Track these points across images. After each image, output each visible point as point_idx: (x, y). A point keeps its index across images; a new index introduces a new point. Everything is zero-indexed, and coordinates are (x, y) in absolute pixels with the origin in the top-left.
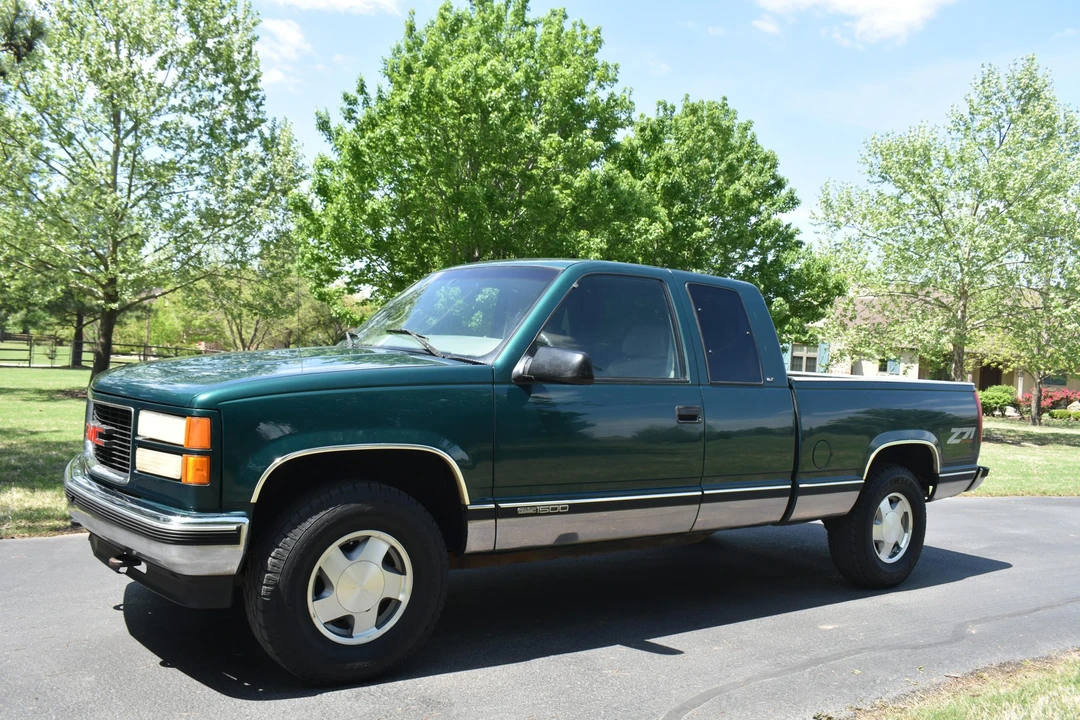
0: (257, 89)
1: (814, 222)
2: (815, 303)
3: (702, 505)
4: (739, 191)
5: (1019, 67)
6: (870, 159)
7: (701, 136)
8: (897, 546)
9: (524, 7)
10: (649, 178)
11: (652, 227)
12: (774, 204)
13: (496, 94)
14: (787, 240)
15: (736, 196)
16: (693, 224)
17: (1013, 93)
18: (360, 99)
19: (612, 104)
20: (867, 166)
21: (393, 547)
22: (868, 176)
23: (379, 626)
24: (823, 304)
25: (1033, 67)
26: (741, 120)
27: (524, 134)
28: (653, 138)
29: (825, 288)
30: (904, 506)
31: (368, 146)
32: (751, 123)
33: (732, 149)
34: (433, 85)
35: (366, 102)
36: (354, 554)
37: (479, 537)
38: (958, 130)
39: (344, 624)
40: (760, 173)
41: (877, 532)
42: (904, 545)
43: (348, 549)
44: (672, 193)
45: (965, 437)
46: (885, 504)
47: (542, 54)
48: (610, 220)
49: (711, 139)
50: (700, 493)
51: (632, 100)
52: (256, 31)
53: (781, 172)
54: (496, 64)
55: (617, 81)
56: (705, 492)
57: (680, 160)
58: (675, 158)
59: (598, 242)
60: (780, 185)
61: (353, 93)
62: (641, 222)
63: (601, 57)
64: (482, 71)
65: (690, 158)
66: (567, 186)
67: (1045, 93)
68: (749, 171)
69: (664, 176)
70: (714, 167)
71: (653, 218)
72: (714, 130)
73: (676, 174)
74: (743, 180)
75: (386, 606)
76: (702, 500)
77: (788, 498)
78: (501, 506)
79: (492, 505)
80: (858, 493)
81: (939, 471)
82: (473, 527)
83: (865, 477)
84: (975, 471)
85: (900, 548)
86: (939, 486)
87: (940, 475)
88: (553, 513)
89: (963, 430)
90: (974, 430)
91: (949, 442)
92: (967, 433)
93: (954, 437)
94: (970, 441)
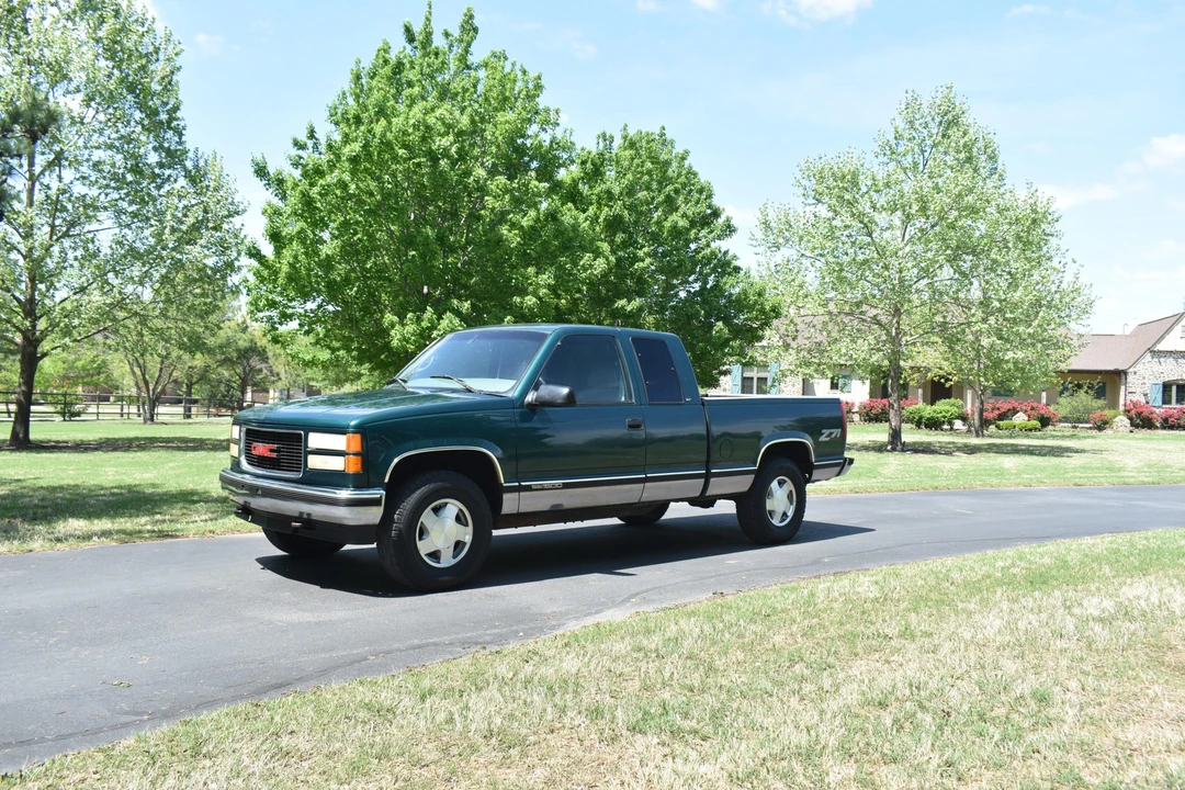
0: (177, 119)
1: (754, 243)
2: (754, 325)
3: (646, 484)
4: (677, 223)
5: (940, 95)
6: (804, 182)
7: (639, 169)
8: (785, 514)
9: (467, 52)
10: (592, 210)
11: (597, 262)
12: (712, 232)
13: (445, 142)
14: (725, 266)
15: (674, 227)
16: (635, 255)
17: (933, 119)
18: (310, 143)
19: (555, 146)
20: (801, 191)
21: (460, 510)
22: (802, 199)
23: (454, 557)
24: (762, 327)
25: (952, 95)
26: (679, 149)
27: (472, 178)
28: (595, 172)
29: (763, 311)
30: (789, 486)
31: (320, 194)
32: (687, 152)
33: (670, 181)
34: (384, 135)
35: (316, 147)
36: (439, 513)
37: (510, 504)
38: (885, 154)
39: (435, 555)
40: (697, 203)
41: (769, 505)
42: (790, 513)
43: (436, 510)
44: (614, 224)
45: (833, 436)
46: (774, 484)
47: (486, 99)
48: (556, 257)
49: (649, 173)
50: (644, 476)
51: (573, 139)
52: (179, 62)
53: (716, 201)
54: (445, 112)
55: (558, 124)
56: (648, 475)
57: (621, 193)
58: (616, 190)
59: (546, 278)
60: (716, 214)
61: (303, 137)
62: (586, 258)
63: (543, 101)
64: (431, 120)
65: (630, 191)
66: (513, 225)
67: (962, 120)
68: (687, 202)
69: (606, 209)
70: (653, 198)
71: (597, 253)
72: (652, 163)
73: (618, 207)
74: (681, 211)
75: (458, 545)
76: (645, 481)
77: (704, 480)
78: (522, 484)
79: (517, 484)
80: (753, 477)
81: (813, 460)
82: (506, 497)
83: (758, 465)
84: (842, 461)
85: (788, 516)
86: (814, 472)
87: (814, 464)
88: (553, 488)
89: (832, 431)
90: (840, 431)
91: (821, 439)
92: (834, 433)
93: (825, 436)
94: (836, 439)
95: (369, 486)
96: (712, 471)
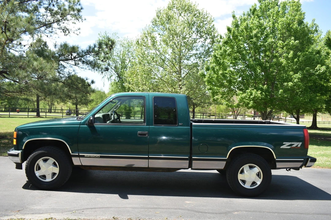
3: (149, 160)
8: (254, 183)
21: (54, 162)
23: (52, 178)
30: (258, 169)
36: (46, 162)
37: (76, 161)
39: (43, 177)
41: (241, 177)
42: (259, 183)
43: (44, 160)
45: (294, 146)
46: (245, 167)
50: (148, 156)
56: (149, 156)
75: (54, 174)
76: (149, 158)
77: (188, 161)
78: (80, 154)
79: (78, 154)
80: (225, 162)
81: (275, 158)
82: (73, 159)
83: (227, 157)
84: (303, 160)
85: (257, 184)
86: (277, 163)
87: (276, 159)
88: (95, 157)
89: (293, 143)
90: (301, 143)
91: (282, 147)
92: (295, 144)
93: (286, 146)
94: (298, 148)
95: (18, 150)
96: (193, 157)
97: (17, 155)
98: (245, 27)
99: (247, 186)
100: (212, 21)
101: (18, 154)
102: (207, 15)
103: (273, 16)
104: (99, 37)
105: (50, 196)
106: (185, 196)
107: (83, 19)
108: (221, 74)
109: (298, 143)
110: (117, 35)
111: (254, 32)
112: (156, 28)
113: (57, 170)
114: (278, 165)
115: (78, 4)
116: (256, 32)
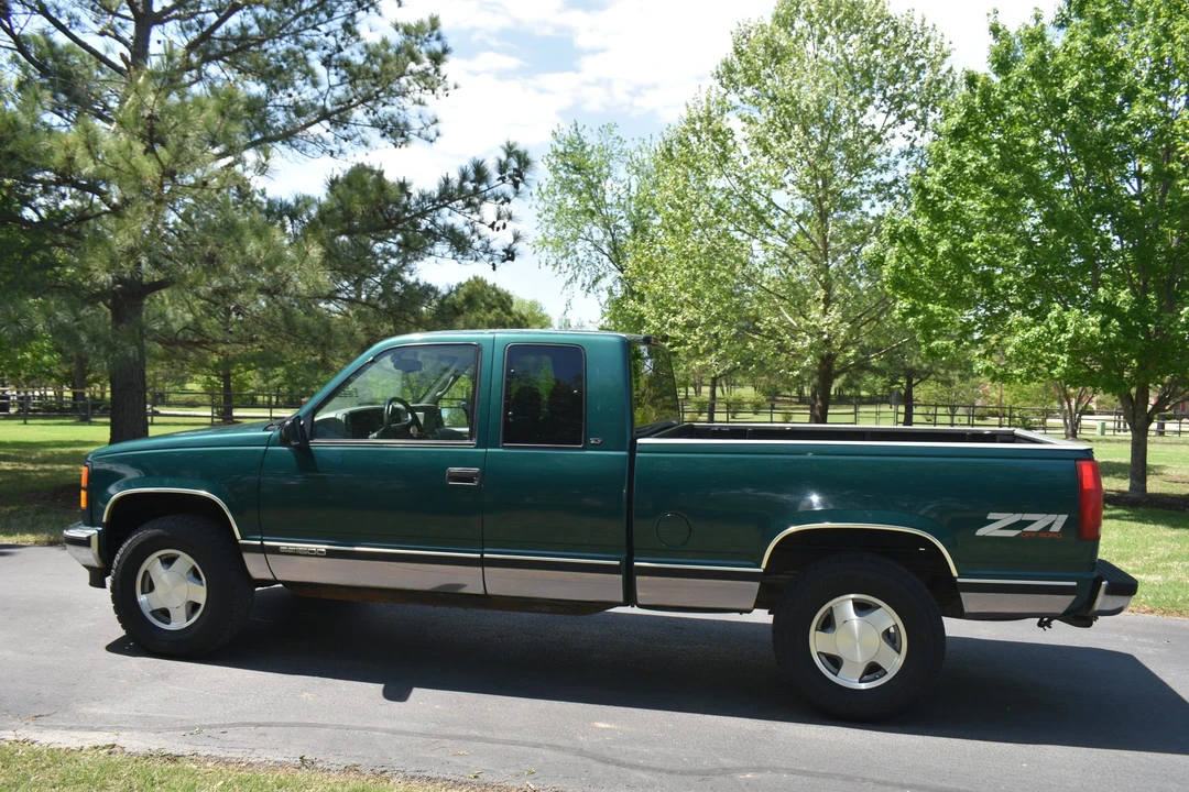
8: (873, 668)
21: (195, 565)
23: (188, 620)
30: (889, 617)
37: (256, 566)
39: (163, 614)
42: (893, 668)
45: (1036, 526)
46: (839, 607)
50: (481, 556)
56: (486, 555)
76: (482, 563)
77: (621, 577)
78: (266, 543)
79: (259, 543)
80: (756, 585)
81: (955, 573)
82: (247, 557)
83: (764, 565)
84: (1075, 584)
85: (886, 673)
86: (964, 596)
87: (959, 580)
88: (311, 554)
89: (1028, 517)
90: (1064, 518)
91: (981, 532)
92: (1040, 521)
93: (998, 526)
94: (1050, 536)
95: (92, 524)
96: (636, 564)
97: (85, 543)
98: (1032, 67)
99: (850, 679)
100: (944, 56)
101: (89, 538)
102: (926, 35)
103: (1157, 15)
104: (555, 143)
105: (164, 677)
106: (609, 705)
107: (451, 85)
108: (944, 252)
109: (1052, 517)
110: (616, 132)
111: (1071, 84)
112: (733, 98)
113: (200, 594)
114: (970, 602)
115: (433, 38)
116: (1077, 83)
